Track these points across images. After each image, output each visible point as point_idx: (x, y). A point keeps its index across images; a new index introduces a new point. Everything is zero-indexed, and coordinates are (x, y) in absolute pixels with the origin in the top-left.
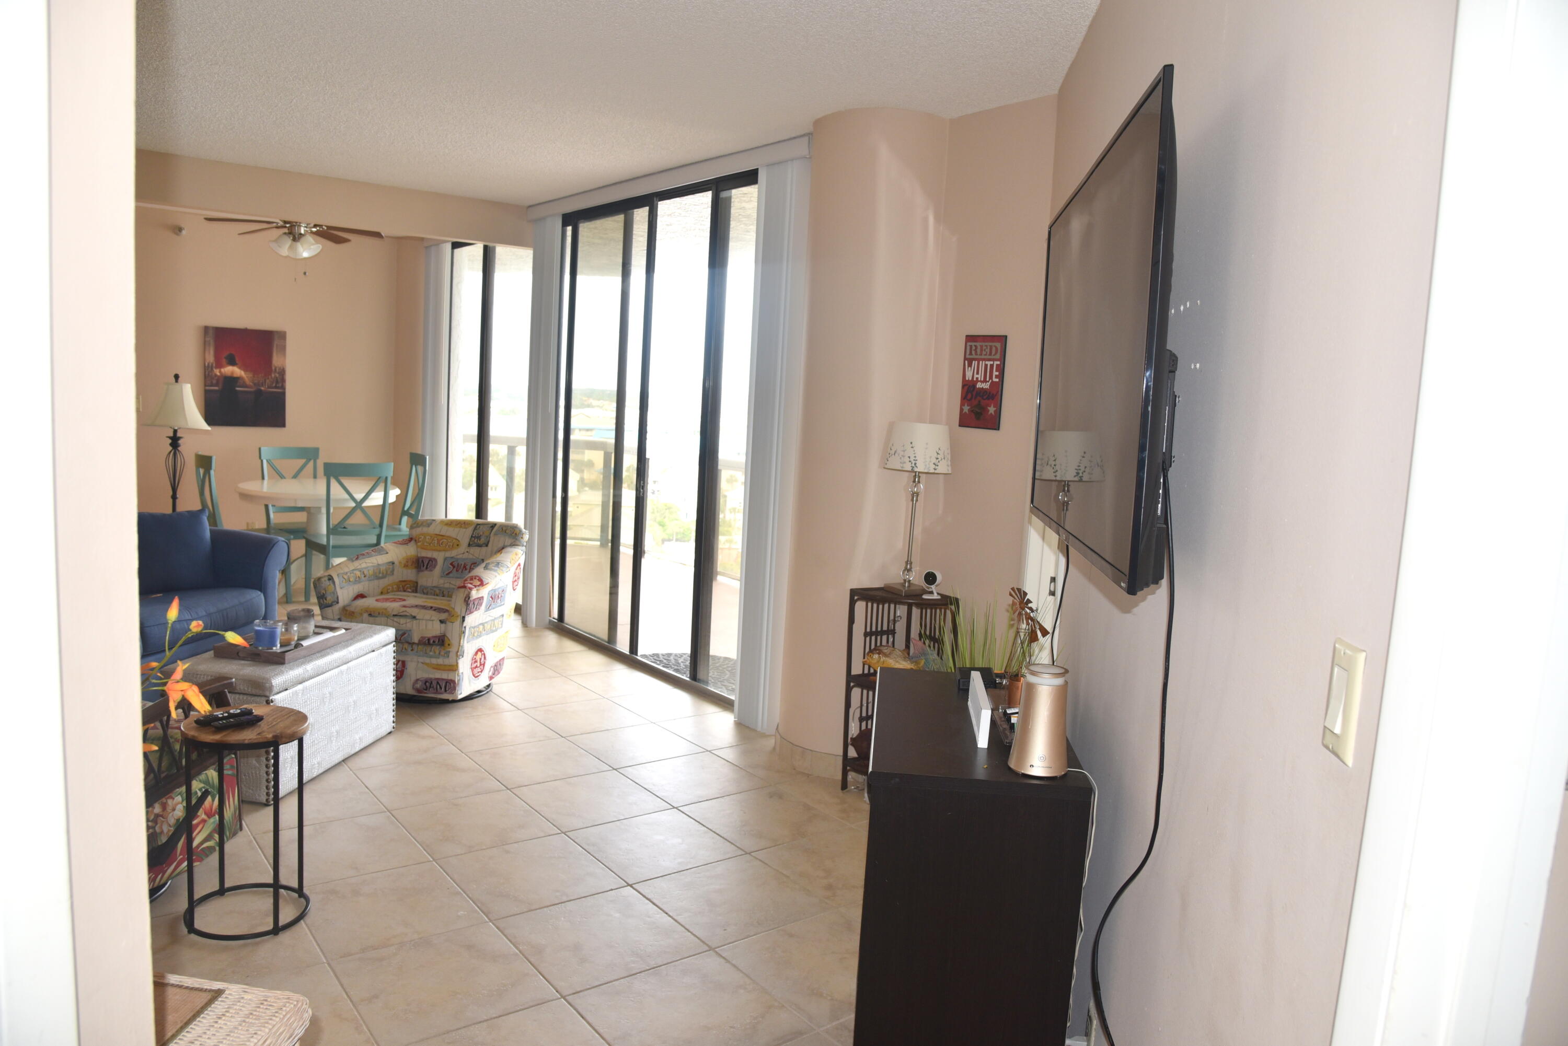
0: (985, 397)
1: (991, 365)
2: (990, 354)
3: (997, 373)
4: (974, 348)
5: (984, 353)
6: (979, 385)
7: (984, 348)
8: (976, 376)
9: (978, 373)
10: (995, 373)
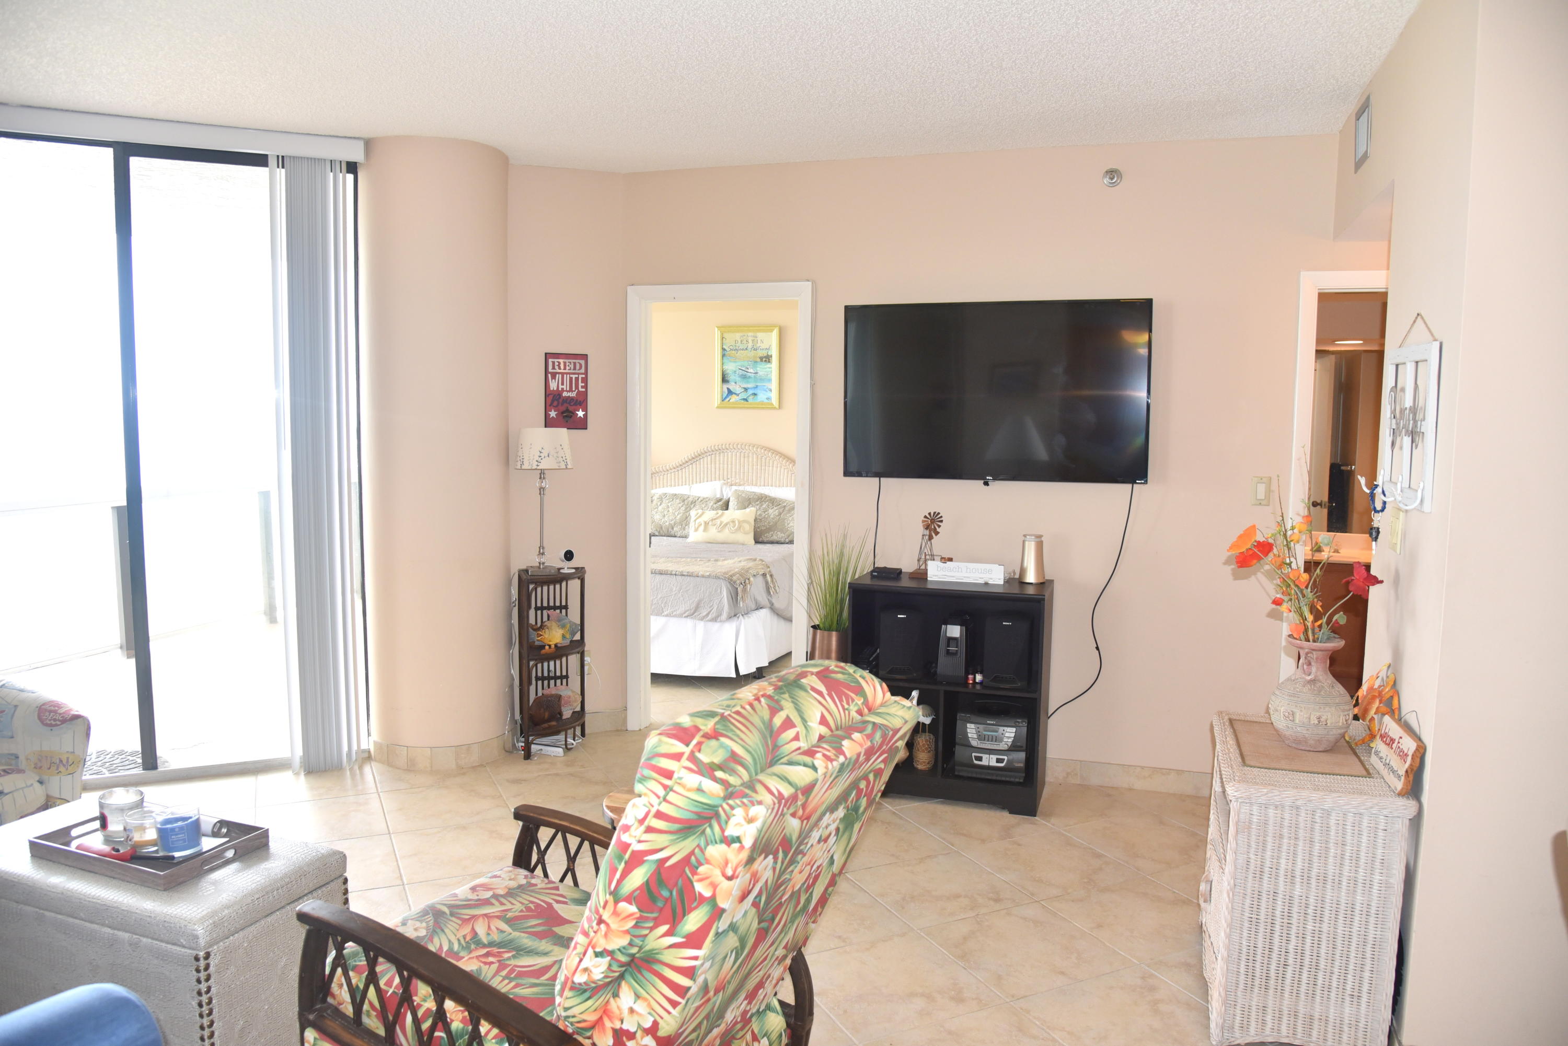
0: (572, 404)
1: (576, 378)
2: (575, 369)
3: (583, 384)
4: (557, 364)
5: (567, 368)
6: (565, 394)
7: (567, 364)
8: (561, 387)
9: (563, 384)
10: (581, 384)
